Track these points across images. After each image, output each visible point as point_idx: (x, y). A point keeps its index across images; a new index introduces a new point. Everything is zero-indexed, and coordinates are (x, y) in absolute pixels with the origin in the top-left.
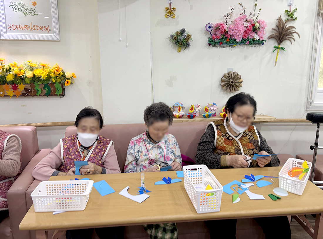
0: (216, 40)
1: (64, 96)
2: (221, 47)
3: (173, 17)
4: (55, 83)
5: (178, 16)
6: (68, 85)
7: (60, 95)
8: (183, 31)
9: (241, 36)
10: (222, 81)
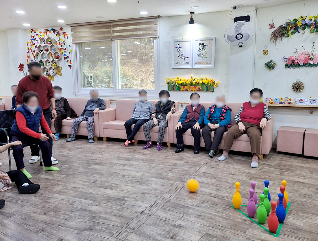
0: (288, 65)
1: (213, 92)
2: (293, 68)
3: (267, 54)
4: (210, 86)
5: (270, 54)
6: (215, 86)
7: (212, 91)
8: (271, 61)
9: (302, 62)
10: (293, 86)
